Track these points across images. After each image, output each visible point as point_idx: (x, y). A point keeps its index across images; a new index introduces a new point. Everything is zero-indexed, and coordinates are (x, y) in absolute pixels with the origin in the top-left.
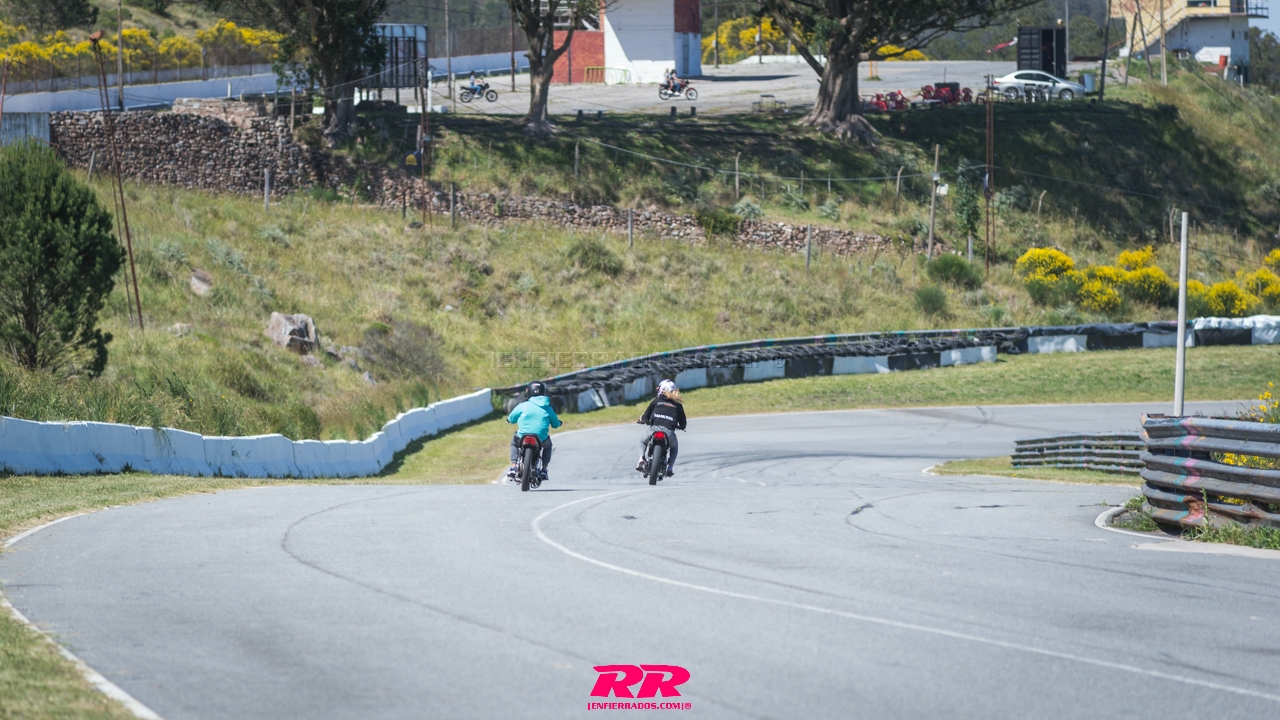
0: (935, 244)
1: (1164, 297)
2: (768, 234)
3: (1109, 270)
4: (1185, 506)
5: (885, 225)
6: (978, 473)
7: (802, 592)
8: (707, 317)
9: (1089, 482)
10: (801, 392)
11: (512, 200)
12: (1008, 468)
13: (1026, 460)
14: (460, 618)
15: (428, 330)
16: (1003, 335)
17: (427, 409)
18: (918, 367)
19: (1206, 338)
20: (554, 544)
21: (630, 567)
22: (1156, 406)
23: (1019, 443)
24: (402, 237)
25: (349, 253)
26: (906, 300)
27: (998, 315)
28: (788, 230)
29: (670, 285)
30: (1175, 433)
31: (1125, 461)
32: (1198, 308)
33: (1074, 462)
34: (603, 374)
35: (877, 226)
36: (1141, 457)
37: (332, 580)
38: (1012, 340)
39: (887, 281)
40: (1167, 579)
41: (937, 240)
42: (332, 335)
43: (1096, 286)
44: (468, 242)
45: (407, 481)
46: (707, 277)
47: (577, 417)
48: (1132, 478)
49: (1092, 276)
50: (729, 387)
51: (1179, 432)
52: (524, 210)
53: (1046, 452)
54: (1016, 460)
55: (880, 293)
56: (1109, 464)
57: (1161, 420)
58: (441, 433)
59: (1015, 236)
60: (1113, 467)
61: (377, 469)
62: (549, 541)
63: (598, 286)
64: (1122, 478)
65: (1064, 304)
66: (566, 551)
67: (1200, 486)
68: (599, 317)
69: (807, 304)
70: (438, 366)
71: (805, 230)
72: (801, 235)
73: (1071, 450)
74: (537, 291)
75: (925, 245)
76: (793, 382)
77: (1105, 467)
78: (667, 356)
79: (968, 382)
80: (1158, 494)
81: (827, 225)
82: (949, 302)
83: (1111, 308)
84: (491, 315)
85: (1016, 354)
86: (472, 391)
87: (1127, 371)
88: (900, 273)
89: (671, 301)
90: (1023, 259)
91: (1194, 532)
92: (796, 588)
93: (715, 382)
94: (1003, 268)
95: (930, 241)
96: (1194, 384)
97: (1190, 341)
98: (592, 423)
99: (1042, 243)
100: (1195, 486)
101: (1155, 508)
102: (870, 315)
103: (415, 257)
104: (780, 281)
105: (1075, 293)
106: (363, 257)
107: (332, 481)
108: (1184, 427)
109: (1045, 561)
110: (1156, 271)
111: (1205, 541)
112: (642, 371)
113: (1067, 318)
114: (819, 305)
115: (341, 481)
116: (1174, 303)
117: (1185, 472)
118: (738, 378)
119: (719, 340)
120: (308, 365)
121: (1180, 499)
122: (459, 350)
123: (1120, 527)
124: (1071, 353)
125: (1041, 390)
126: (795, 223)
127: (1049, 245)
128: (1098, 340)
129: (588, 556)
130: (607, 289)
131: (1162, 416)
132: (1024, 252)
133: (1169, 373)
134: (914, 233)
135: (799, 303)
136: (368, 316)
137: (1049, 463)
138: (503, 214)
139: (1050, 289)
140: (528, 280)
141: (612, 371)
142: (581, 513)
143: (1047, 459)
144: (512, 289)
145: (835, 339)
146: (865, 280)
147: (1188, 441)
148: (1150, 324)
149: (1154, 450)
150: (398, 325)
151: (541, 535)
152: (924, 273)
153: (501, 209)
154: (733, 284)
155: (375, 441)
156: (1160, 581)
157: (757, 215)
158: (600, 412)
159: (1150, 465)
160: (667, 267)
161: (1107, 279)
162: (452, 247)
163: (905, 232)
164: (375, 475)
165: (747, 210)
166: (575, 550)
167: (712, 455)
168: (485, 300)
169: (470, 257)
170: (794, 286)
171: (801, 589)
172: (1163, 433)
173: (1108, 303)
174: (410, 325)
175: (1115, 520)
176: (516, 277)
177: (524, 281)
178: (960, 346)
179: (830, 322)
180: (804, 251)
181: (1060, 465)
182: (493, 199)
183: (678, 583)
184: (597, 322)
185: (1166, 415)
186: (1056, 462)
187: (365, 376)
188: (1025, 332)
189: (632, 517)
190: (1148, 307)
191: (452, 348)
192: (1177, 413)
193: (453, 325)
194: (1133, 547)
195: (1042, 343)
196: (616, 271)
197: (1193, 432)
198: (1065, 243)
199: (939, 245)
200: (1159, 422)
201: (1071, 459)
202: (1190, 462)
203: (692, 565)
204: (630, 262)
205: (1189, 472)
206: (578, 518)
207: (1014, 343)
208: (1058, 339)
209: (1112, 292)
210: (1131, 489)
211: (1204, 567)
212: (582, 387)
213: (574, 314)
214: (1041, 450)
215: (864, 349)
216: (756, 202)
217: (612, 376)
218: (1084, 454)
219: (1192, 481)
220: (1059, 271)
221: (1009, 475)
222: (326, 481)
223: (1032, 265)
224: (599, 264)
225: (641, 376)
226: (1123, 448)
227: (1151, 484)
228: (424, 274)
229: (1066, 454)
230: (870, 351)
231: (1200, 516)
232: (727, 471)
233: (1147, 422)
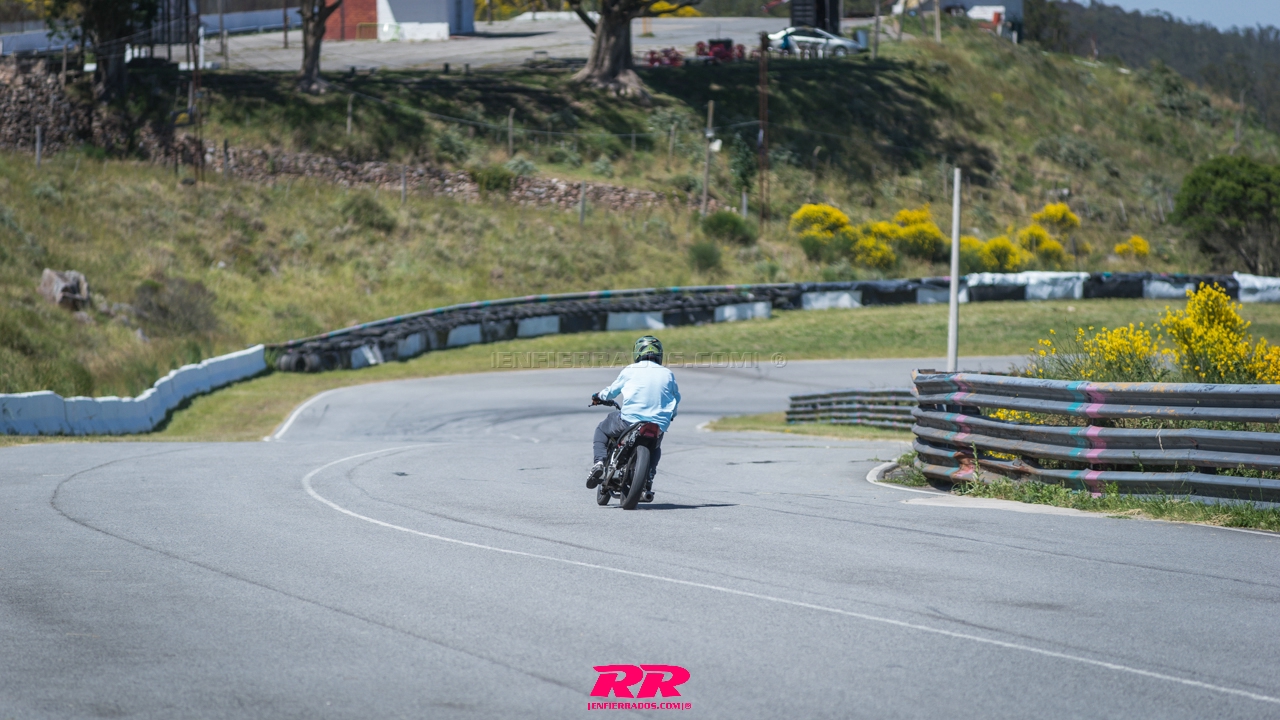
0: (708, 200)
1: (937, 254)
2: (542, 190)
3: (883, 226)
4: (956, 462)
5: (658, 181)
6: (753, 429)
7: (572, 548)
8: (481, 273)
9: (863, 437)
10: (575, 348)
11: (284, 156)
12: (783, 424)
13: (801, 416)
14: (229, 575)
15: (199, 287)
16: (778, 291)
17: (200, 366)
18: (692, 323)
19: (981, 294)
20: (324, 501)
21: (400, 525)
22: (929, 362)
23: (794, 399)
24: (174, 194)
25: (122, 210)
26: (680, 256)
27: (773, 271)
28: (562, 187)
29: (443, 242)
30: (946, 388)
31: (899, 417)
32: (971, 264)
33: (848, 418)
34: (377, 331)
35: (651, 183)
36: (913, 412)
37: (101, 537)
38: (786, 296)
39: (661, 237)
40: (937, 534)
41: (711, 196)
42: (103, 292)
43: (870, 242)
44: (240, 199)
45: (179, 438)
46: (480, 233)
47: (351, 374)
48: (905, 434)
49: (867, 232)
50: (503, 344)
51: (949, 388)
52: (296, 167)
53: (820, 407)
54: (791, 416)
55: (653, 250)
56: (883, 419)
57: (932, 375)
58: (214, 390)
59: (788, 193)
60: (887, 423)
61: (150, 426)
62: (320, 498)
63: (372, 242)
64: (896, 434)
65: (838, 260)
66: (337, 507)
67: (970, 441)
68: (373, 274)
69: (581, 261)
70: (211, 322)
71: (578, 187)
72: (574, 192)
73: (845, 406)
74: (310, 248)
75: (698, 201)
76: (568, 338)
77: (879, 423)
78: (442, 313)
79: (743, 339)
80: (928, 450)
81: (601, 182)
82: (723, 259)
83: (884, 265)
84: (264, 271)
85: (791, 309)
86: (245, 348)
87: (902, 328)
88: (674, 229)
89: (442, 258)
90: (798, 215)
91: (964, 487)
92: (566, 544)
93: (489, 338)
94: (777, 226)
95: (704, 198)
96: (969, 341)
97: (963, 296)
98: (366, 380)
99: (816, 199)
100: (966, 441)
101: (925, 464)
102: (644, 271)
103: (188, 214)
104: (554, 239)
105: (848, 248)
106: (135, 214)
107: (104, 438)
108: (954, 383)
109: (816, 516)
110: (932, 228)
111: (975, 495)
112: (416, 327)
113: (841, 275)
114: (592, 262)
115: (112, 438)
116: (947, 259)
117: (955, 427)
118: (512, 334)
119: (493, 298)
120: (81, 322)
121: (951, 454)
122: (232, 307)
123: (890, 482)
124: (846, 310)
125: (816, 345)
126: (569, 179)
127: (823, 201)
128: (871, 296)
129: (359, 513)
130: (380, 247)
131: (933, 371)
132: (798, 207)
133: (943, 329)
134: (689, 189)
135: (574, 259)
136: (139, 273)
137: (823, 418)
138: (274, 172)
139: (825, 246)
140: (301, 236)
141: (385, 328)
142: (352, 470)
143: (821, 415)
144: (285, 246)
145: (609, 296)
146: (639, 237)
147: (958, 396)
148: (925, 279)
149: (924, 406)
150: (170, 282)
151: (311, 492)
152: (699, 230)
153: (274, 165)
154: (508, 241)
155: (148, 399)
156: (929, 536)
157: (530, 172)
158: (373, 369)
159: (920, 421)
160: (440, 224)
161: (882, 236)
162: (225, 204)
163: (679, 187)
164: (148, 432)
165: (521, 167)
166: (346, 507)
167: (485, 412)
168: (257, 257)
169: (242, 214)
170: (567, 243)
171: (571, 545)
172: (934, 389)
173: (882, 259)
174: (183, 283)
175: (887, 475)
176: (287, 233)
177: (296, 237)
178: (734, 302)
179: (603, 280)
180: (578, 207)
181: (834, 421)
182: (265, 155)
183: (448, 540)
184: (371, 279)
185: (937, 370)
186: (831, 418)
187: (138, 333)
188: (798, 287)
189: (403, 474)
190: (922, 263)
191: (224, 305)
192: (950, 368)
193: (225, 281)
194: (904, 502)
195: (817, 299)
196: (389, 228)
197: (963, 388)
198: (839, 199)
199: (713, 202)
200: (930, 378)
201: (845, 414)
202: (960, 418)
203: (462, 522)
204: (403, 218)
205: (960, 427)
206: (349, 474)
207: (788, 299)
208: (830, 295)
209: (885, 247)
210: (903, 445)
211: (973, 522)
212: (355, 343)
213: (347, 270)
214: (814, 406)
215: (638, 305)
216: (529, 159)
217: (385, 332)
218: (858, 410)
219: (961, 437)
220: (835, 227)
221: (783, 431)
222: (98, 438)
223: (807, 221)
224: (373, 221)
225: (415, 332)
226: (897, 403)
227: (922, 440)
228: (198, 231)
229: (841, 410)
230: (645, 307)
231: (971, 471)
232: (501, 427)
233: (918, 378)
